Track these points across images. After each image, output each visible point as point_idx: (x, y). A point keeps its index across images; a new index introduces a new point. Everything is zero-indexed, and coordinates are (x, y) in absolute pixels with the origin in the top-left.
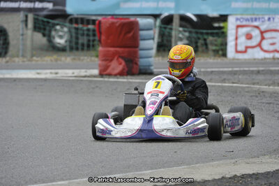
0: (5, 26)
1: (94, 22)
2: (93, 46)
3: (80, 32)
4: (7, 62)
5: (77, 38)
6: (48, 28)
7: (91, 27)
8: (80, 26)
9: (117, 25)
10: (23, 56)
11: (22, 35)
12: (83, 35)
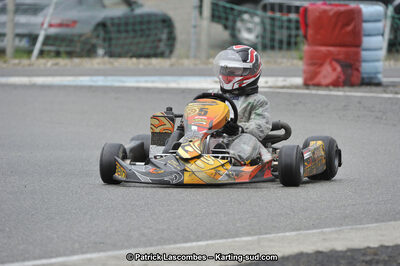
0: (171, 14)
1: (297, 9)
2: (296, 43)
3: (277, 23)
4: (172, 65)
5: (273, 32)
6: (231, 17)
7: (293, 16)
8: (278, 15)
9: (331, 13)
10: (195, 57)
11: (195, 27)
12: (281, 27)
